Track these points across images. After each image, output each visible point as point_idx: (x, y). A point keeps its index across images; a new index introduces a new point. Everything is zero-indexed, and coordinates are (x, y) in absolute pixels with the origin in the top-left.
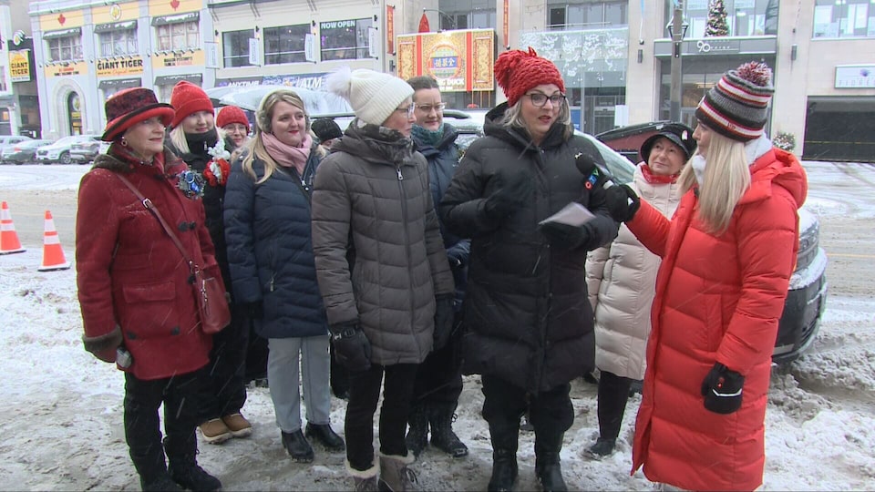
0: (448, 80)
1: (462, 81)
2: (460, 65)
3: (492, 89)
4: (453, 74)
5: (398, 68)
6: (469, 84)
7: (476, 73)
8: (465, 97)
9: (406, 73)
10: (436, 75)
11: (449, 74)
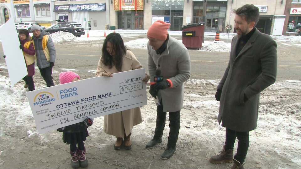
0: (129, 6)
1: (133, 7)
2: (133, 2)
3: (143, 10)
4: (131, 5)
5: (114, 3)
6: (136, 8)
7: (138, 5)
8: (134, 12)
9: (116, 4)
10: (126, 5)
11: (130, 5)
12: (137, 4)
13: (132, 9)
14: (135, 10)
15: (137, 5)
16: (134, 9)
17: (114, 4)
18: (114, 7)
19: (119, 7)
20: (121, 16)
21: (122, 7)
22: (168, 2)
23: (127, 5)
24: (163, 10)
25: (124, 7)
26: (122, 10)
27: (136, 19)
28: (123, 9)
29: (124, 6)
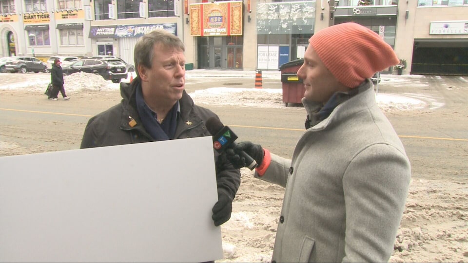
0: (218, 29)
1: (225, 30)
2: (224, 21)
3: (241, 34)
4: (220, 26)
5: (190, 22)
6: (229, 32)
7: (233, 26)
8: (228, 39)
9: (195, 25)
10: (211, 26)
11: (218, 26)
12: (231, 24)
13: (221, 33)
14: (226, 35)
15: (231, 27)
16: (225, 33)
17: (192, 24)
18: (192, 30)
19: (200, 29)
20: (205, 46)
21: (205, 30)
22: (285, 21)
23: (213, 26)
25: (209, 30)
26: (204, 35)
27: (230, 51)
28: (206, 33)
29: (209, 28)
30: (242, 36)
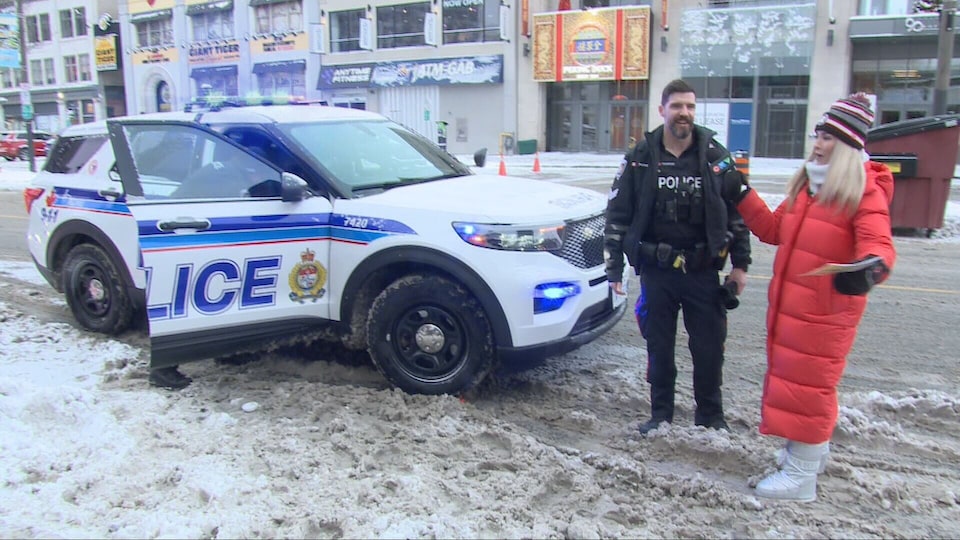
0: (593, 66)
1: (609, 68)
2: (607, 48)
3: (646, 77)
4: (598, 60)
5: (533, 53)
6: (618, 71)
7: (627, 59)
8: (611, 87)
9: (543, 58)
10: (579, 61)
11: (594, 60)
12: (623, 55)
13: (602, 74)
14: (613, 78)
15: (623, 61)
16: (611, 75)
17: (536, 56)
18: (536, 68)
19: (555, 68)
20: (560, 102)
21: (566, 69)
22: (746, 47)
23: (584, 61)
24: (728, 78)
25: (574, 68)
26: (564, 80)
27: (617, 112)
28: (567, 75)
29: (574, 64)
30: (647, 82)
